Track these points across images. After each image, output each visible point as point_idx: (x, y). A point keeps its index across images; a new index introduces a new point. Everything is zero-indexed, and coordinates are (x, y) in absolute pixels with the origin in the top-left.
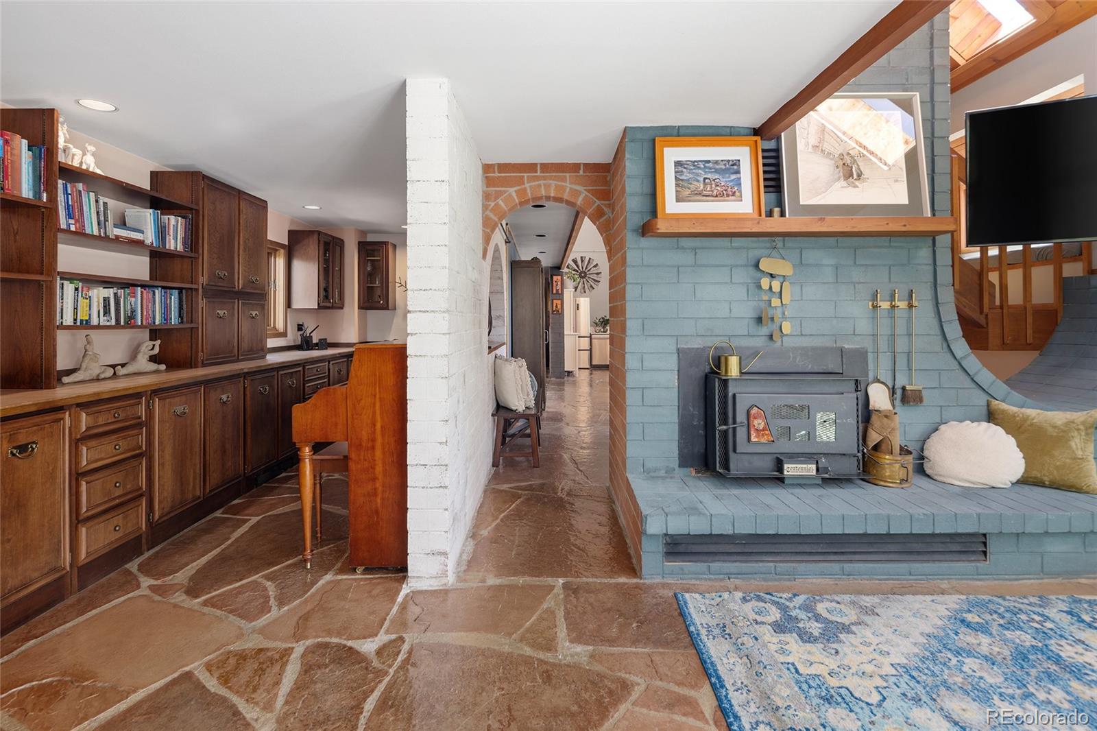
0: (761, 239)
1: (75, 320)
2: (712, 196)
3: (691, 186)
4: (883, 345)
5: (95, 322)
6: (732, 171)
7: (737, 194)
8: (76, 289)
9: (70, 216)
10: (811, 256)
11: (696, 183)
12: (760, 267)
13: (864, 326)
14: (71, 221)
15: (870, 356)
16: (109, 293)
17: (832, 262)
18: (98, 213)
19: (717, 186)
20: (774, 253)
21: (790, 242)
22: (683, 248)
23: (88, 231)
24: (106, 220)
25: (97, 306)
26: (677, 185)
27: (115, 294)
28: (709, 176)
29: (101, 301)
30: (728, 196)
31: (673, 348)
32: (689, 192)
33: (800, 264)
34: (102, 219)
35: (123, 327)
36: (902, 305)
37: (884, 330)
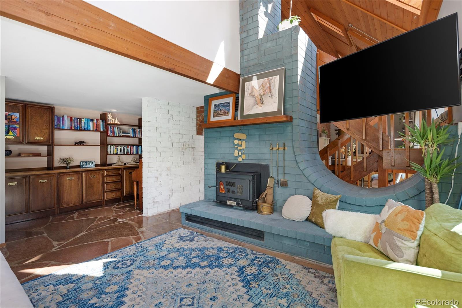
0: (237, 127)
1: (114, 153)
2: (222, 114)
3: (217, 112)
4: (274, 163)
5: (118, 154)
6: (228, 106)
7: (228, 113)
8: (114, 147)
9: (111, 133)
10: (253, 132)
11: (218, 111)
12: (234, 136)
13: (268, 156)
14: (112, 134)
15: (270, 167)
16: (122, 148)
17: (258, 133)
18: (118, 131)
19: (223, 111)
20: (240, 131)
21: (246, 127)
22: (217, 131)
23: (116, 135)
24: (120, 132)
25: (119, 150)
26: (214, 112)
27: (124, 148)
28: (222, 108)
29: (120, 149)
30: (226, 114)
31: (215, 163)
32: (216, 114)
33: (248, 135)
34: (119, 132)
35: (126, 155)
36: (281, 149)
37: (275, 158)
